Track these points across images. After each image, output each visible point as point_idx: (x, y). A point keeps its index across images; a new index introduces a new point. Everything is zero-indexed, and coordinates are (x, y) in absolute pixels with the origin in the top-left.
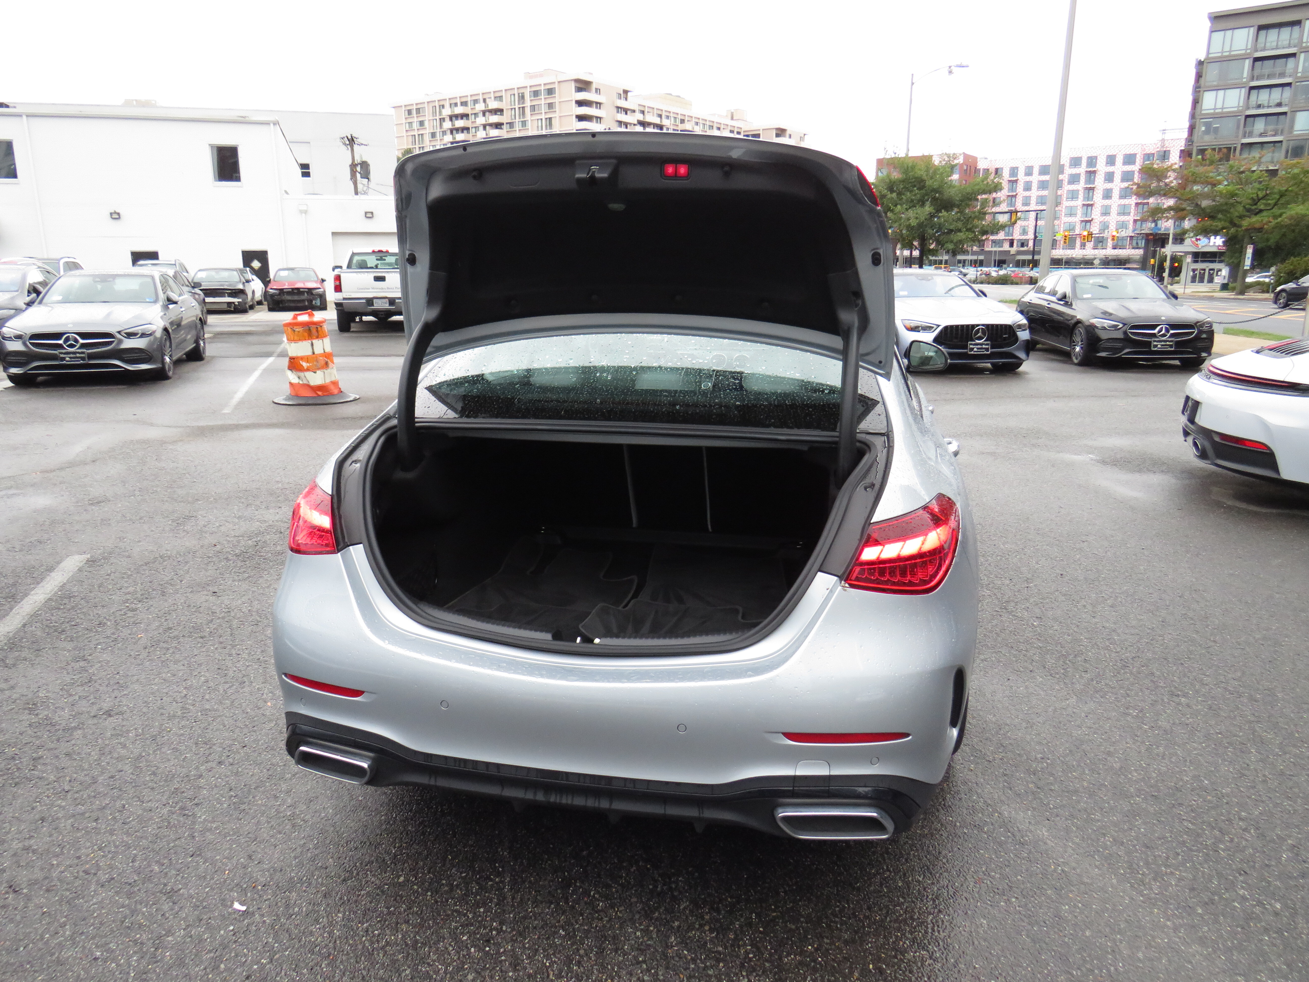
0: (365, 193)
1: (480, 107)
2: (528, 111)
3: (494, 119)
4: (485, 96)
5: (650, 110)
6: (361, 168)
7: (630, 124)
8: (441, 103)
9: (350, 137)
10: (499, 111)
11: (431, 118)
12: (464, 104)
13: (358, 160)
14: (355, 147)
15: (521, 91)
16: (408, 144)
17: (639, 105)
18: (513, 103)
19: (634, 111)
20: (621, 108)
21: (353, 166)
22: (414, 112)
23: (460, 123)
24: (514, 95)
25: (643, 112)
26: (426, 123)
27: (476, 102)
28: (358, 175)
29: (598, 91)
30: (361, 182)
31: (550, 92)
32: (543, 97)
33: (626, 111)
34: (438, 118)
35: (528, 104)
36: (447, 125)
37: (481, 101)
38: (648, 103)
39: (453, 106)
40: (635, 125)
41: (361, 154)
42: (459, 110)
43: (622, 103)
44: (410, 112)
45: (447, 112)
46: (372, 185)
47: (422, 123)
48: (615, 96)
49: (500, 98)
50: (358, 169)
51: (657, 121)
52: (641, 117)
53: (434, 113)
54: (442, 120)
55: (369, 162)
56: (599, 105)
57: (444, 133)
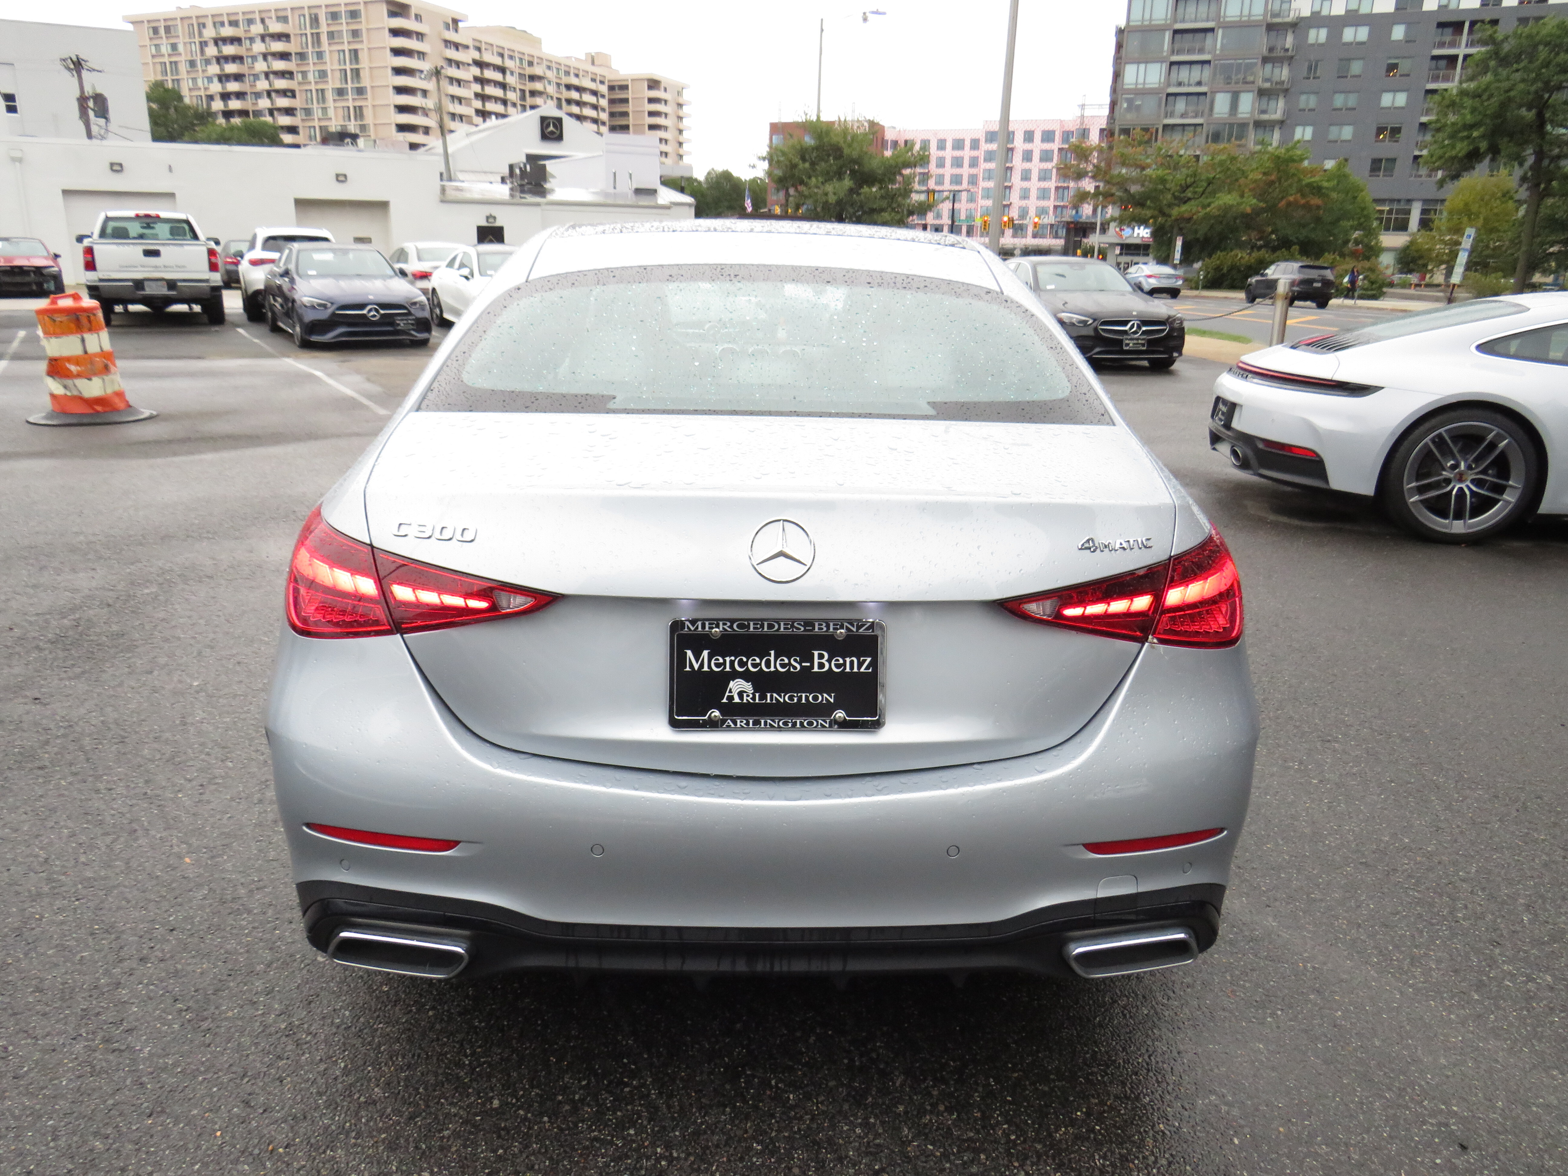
0: (103, 138)
1: (257, 29)
2: (324, 38)
3: (278, 46)
4: (264, 15)
5: (489, 47)
6: (95, 103)
7: (463, 64)
8: (201, 20)
9: (75, 59)
10: (283, 37)
11: (187, 40)
12: (234, 24)
13: (88, 90)
14: (84, 73)
15: (314, 11)
16: (155, 72)
17: (474, 40)
18: (303, 26)
19: (467, 47)
20: (450, 42)
21: (82, 100)
22: (162, 31)
23: (229, 50)
24: (304, 16)
25: (479, 49)
26: (181, 48)
27: (250, 22)
28: (91, 114)
29: (418, 17)
30: (97, 123)
31: (354, 15)
32: (344, 21)
33: (457, 46)
34: (197, 40)
35: (324, 29)
36: (211, 51)
37: (258, 21)
38: (484, 38)
39: (218, 25)
40: (469, 65)
41: (93, 83)
42: (227, 31)
43: (451, 36)
44: (155, 30)
45: (209, 33)
46: (112, 126)
47: (174, 47)
48: (442, 25)
49: (284, 19)
50: (91, 104)
51: (498, 61)
52: (476, 55)
53: (191, 35)
54: (203, 44)
55: (106, 94)
56: (420, 36)
57: (208, 62)
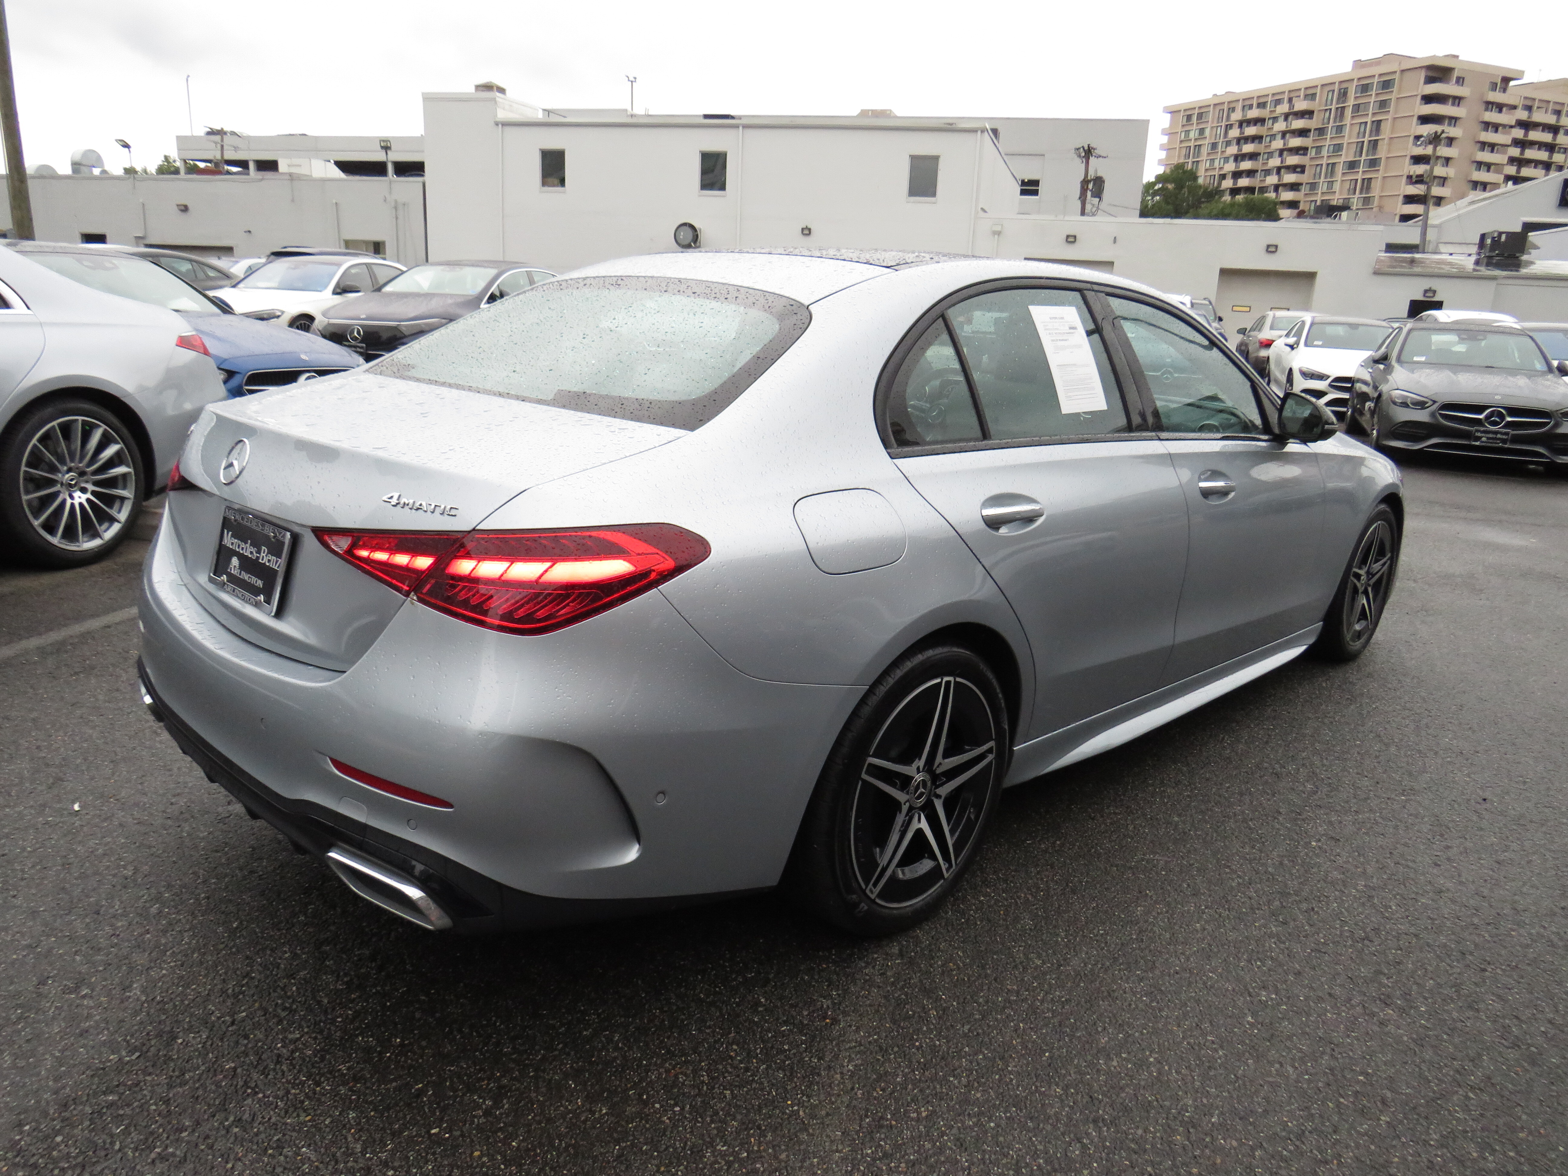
0: (1093, 215)
1: (1284, 108)
2: (1348, 112)
3: (1298, 124)
4: (1292, 95)
5: (1544, 105)
6: (1094, 185)
7: (1504, 126)
8: (1232, 105)
9: (1086, 148)
10: (1307, 114)
11: (1215, 125)
12: (1262, 105)
13: (1091, 174)
14: (1092, 160)
15: (1344, 86)
16: (1179, 156)
17: (1526, 98)
18: (1329, 102)
19: (1514, 107)
20: (1492, 103)
21: (1085, 183)
22: (1195, 118)
23: (1251, 131)
24: (1334, 91)
25: (1529, 108)
26: (1207, 132)
27: (1278, 102)
28: (1089, 194)
29: (1460, 81)
30: (1091, 201)
31: (1387, 85)
32: (1374, 93)
33: (1500, 107)
34: (1223, 124)
35: (1351, 102)
36: (1235, 133)
37: (1286, 100)
38: (1538, 95)
39: (1246, 108)
40: (1511, 127)
41: (1097, 167)
42: (1254, 113)
43: (1497, 97)
44: (1189, 117)
45: (1237, 116)
46: (1103, 205)
47: (1202, 131)
48: (1487, 86)
49: (1312, 97)
50: (1091, 186)
51: (1551, 119)
52: (1523, 115)
53: (1219, 119)
54: (1229, 127)
55: (1105, 178)
56: (1457, 100)
57: (1228, 143)
